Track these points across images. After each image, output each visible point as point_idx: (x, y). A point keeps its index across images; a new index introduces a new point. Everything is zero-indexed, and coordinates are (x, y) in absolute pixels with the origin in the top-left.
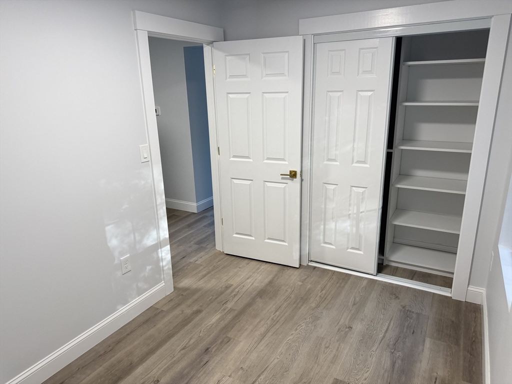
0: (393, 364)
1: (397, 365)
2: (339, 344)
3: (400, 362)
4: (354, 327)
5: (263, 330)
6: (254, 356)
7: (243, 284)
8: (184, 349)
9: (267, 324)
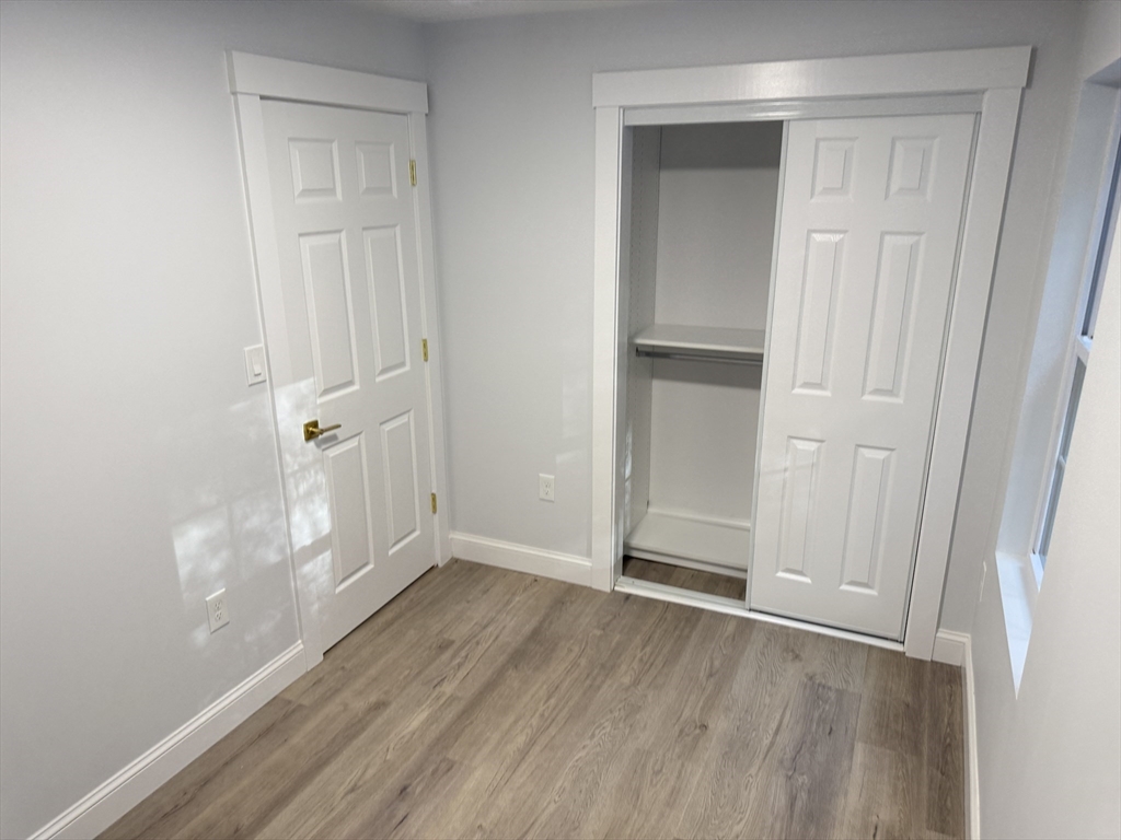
0: (792, 801)
1: (799, 804)
2: (683, 765)
3: (804, 795)
4: (711, 726)
5: (521, 740)
6: (504, 800)
7: (475, 640)
8: (353, 790)
9: (531, 725)
